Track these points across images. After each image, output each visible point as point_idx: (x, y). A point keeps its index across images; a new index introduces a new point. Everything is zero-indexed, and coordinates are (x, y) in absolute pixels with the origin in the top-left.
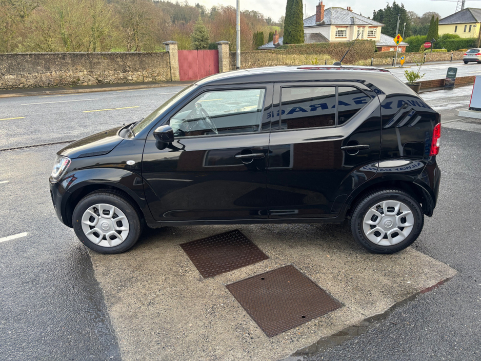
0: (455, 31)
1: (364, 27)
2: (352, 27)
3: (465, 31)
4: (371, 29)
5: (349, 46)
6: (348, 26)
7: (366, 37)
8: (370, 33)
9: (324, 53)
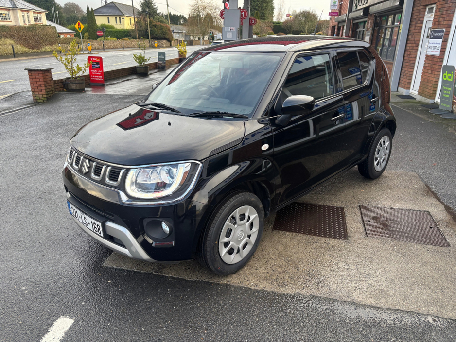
0: (109, 22)
1: (28, 11)
2: (14, 11)
3: (116, 23)
4: (36, 15)
5: (31, 31)
6: (9, 10)
7: (32, 22)
8: (36, 19)
9: (6, 37)
